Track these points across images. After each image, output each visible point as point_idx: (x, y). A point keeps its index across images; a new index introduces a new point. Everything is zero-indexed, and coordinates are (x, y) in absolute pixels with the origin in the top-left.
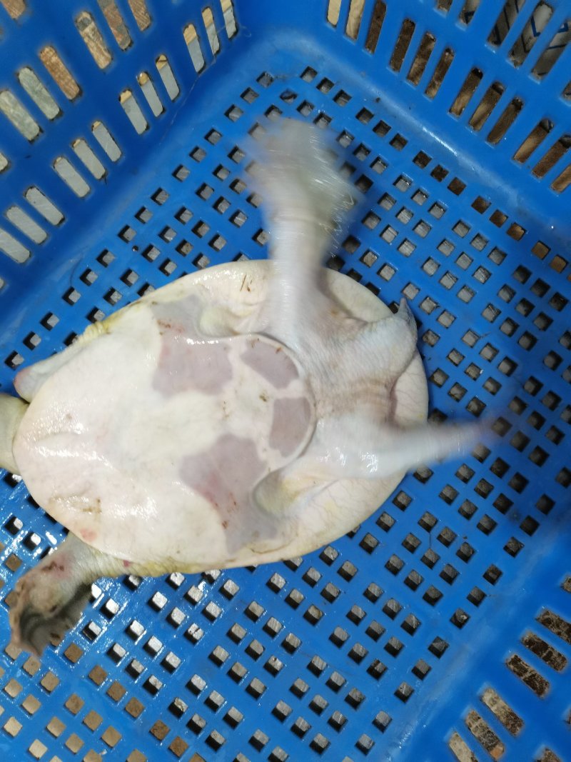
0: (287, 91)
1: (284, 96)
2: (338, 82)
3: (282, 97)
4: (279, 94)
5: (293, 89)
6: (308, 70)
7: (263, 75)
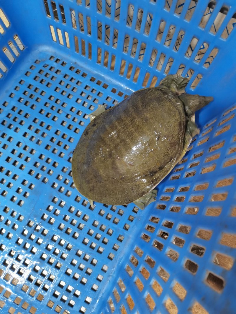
0: (45, 64)
1: (45, 66)
2: (62, 59)
3: (44, 67)
4: (43, 65)
5: (47, 63)
6: (51, 57)
7: (37, 60)
